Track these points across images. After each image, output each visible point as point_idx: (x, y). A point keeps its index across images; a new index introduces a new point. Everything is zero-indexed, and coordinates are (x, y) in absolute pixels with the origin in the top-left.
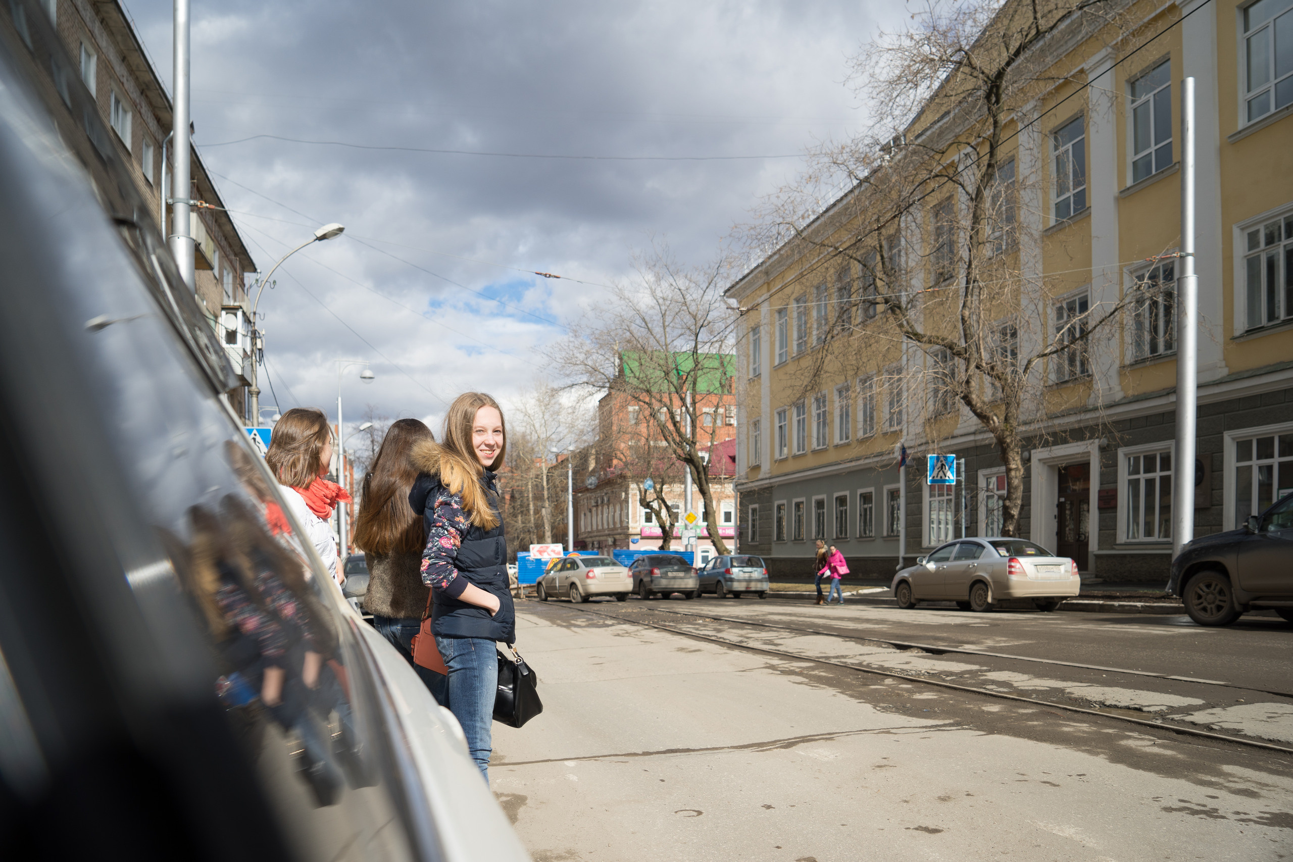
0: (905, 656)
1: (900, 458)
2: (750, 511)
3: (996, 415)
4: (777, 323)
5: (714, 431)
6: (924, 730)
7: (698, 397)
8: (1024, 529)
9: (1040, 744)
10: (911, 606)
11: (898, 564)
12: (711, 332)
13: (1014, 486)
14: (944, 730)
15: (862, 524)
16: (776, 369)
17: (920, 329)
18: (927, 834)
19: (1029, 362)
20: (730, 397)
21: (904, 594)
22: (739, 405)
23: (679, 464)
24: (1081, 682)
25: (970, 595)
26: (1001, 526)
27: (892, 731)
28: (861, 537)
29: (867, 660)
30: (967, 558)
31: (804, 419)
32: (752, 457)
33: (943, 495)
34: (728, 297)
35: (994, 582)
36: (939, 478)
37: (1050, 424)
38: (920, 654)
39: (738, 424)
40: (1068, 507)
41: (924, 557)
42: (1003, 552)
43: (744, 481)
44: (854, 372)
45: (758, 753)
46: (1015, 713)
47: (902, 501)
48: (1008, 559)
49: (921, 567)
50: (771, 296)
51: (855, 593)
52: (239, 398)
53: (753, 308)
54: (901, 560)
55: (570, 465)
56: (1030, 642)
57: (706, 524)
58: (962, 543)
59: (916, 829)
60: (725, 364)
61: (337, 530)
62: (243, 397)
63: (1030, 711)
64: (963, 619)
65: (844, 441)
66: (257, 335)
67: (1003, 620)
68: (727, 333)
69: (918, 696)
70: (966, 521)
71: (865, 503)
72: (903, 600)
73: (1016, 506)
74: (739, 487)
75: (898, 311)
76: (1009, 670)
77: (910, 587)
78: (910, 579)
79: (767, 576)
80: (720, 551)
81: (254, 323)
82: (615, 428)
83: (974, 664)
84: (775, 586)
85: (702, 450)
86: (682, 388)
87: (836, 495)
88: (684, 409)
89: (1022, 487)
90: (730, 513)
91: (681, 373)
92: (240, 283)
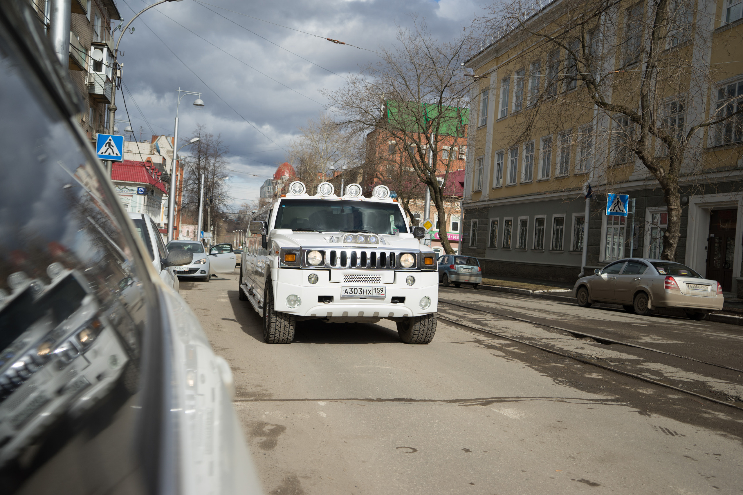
0: (580, 343)
1: (586, 193)
2: (472, 224)
3: (662, 167)
4: (502, 89)
5: (449, 163)
6: (591, 402)
7: (439, 138)
8: (681, 255)
9: (683, 424)
10: (588, 305)
11: (580, 272)
12: (452, 92)
13: (673, 221)
14: (607, 404)
15: (555, 240)
16: (498, 121)
17: (609, 101)
18: (589, 487)
19: (692, 130)
20: (462, 139)
21: (583, 295)
22: (469, 146)
23: (422, 185)
24: (721, 379)
25: (634, 302)
26: (661, 251)
27: (566, 400)
28: (553, 250)
29: (551, 343)
30: (633, 273)
31: (516, 159)
32: (476, 185)
33: (618, 224)
34: (467, 67)
35: (653, 293)
36: (615, 211)
37: (704, 177)
38: (592, 343)
39: (467, 160)
40: (717, 241)
41: (600, 269)
42: (662, 271)
43: (469, 201)
44: (554, 129)
45: (462, 407)
46: (664, 397)
47: (586, 226)
48: (665, 276)
49: (597, 277)
50: (499, 68)
51: (546, 291)
52: (100, 112)
53: (484, 76)
54: (582, 270)
55: (343, 180)
56: (680, 342)
57: (439, 230)
58: (630, 262)
59: (580, 481)
60: (462, 115)
61: (167, 214)
62: (103, 111)
63: (676, 397)
64: (628, 319)
65: (545, 178)
66: (118, 67)
67: (659, 323)
68: (464, 93)
69: (588, 375)
70: (634, 245)
71: (557, 225)
72: (582, 300)
73: (674, 237)
74: (465, 206)
75: (592, 86)
76: (661, 363)
77: (588, 291)
78: (588, 285)
79: (480, 273)
80: (448, 251)
81: (116, 58)
82: (377, 155)
83: (633, 354)
84: (486, 280)
85: (439, 176)
86: (428, 130)
87: (536, 217)
88: (428, 145)
89: (680, 223)
90: (457, 223)
91: (429, 120)
92: (107, 27)
